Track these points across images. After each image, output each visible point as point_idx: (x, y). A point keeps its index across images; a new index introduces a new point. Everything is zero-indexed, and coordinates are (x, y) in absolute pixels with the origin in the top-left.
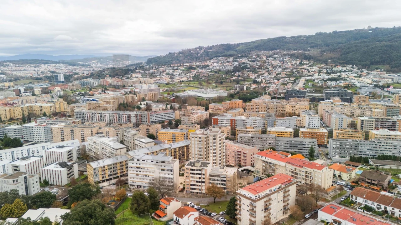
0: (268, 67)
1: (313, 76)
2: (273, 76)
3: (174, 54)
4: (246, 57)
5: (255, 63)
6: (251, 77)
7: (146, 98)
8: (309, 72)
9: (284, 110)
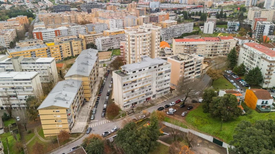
9: (77, 19)
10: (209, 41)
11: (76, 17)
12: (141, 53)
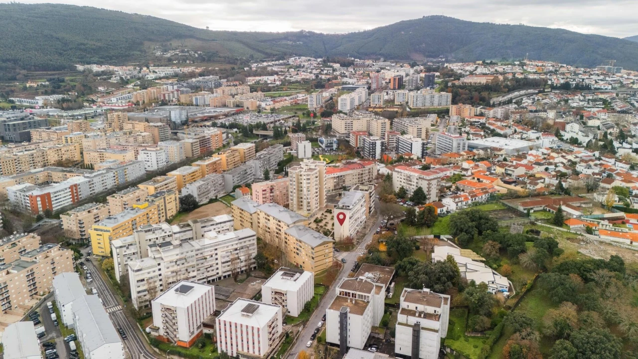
9: (46, 159)
11: (45, 154)
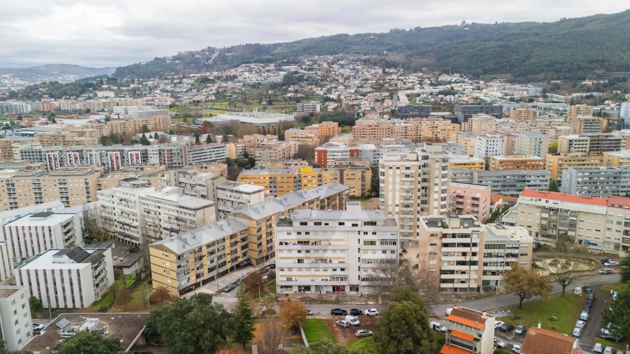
0: (337, 78)
1: (413, 89)
2: (353, 91)
3: (164, 60)
4: (296, 63)
5: (314, 72)
6: (317, 92)
7: (149, 127)
8: (405, 83)
9: (419, 134)
10: (620, 207)
12: (397, 203)
